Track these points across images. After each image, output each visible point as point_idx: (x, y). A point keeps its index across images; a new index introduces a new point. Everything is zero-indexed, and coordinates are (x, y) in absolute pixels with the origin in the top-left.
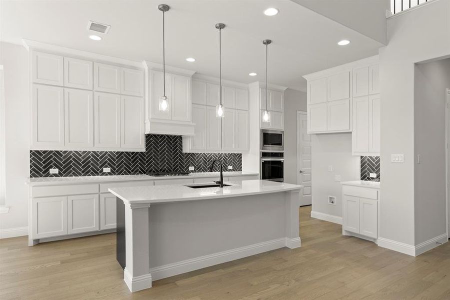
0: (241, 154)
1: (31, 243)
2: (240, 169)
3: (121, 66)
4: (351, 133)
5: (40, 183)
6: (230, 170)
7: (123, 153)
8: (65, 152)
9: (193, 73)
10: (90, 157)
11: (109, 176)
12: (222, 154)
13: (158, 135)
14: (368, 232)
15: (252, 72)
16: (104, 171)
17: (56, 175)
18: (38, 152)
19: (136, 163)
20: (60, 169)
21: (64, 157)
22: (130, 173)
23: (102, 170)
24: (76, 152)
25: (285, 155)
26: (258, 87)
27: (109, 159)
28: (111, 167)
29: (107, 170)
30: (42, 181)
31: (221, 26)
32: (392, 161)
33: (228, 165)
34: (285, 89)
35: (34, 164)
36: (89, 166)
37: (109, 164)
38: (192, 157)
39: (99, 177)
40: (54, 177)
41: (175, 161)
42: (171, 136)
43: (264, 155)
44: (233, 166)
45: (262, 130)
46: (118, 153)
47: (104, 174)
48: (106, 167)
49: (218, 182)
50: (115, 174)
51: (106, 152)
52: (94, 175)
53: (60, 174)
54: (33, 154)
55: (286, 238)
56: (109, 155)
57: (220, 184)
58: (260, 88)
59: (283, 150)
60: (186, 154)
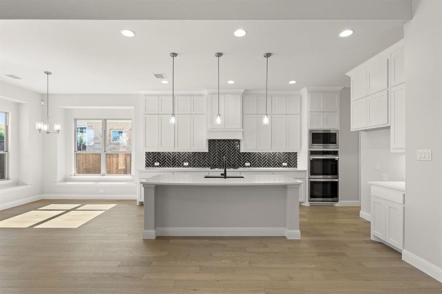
0: (297, 153)
1: (138, 204)
2: (296, 166)
3: (191, 95)
4: (389, 127)
5: (150, 170)
6: (284, 166)
7: (196, 153)
8: (163, 153)
9: (242, 91)
10: (176, 156)
11: (187, 168)
12: (276, 153)
13: (221, 140)
14: (394, 242)
15: (291, 81)
16: (184, 165)
17: (158, 166)
18: (149, 153)
19: (205, 160)
20: (160, 163)
21: (163, 156)
22: (201, 166)
23: (183, 164)
24: (168, 152)
25: (339, 153)
26: (307, 92)
27: (187, 157)
28: (189, 162)
29: (186, 164)
30: (151, 169)
31: (219, 55)
32: (419, 159)
33: (283, 162)
34: (341, 89)
35: (147, 160)
36: (176, 161)
37: (187, 160)
38: (249, 155)
39: (181, 168)
40: (157, 168)
41: (233, 158)
42: (231, 140)
43: (312, 153)
44: (288, 163)
45: (310, 131)
46: (193, 153)
47: (184, 166)
48: (186, 162)
49: (222, 174)
50: (191, 166)
51: (186, 153)
52: (168, 167)
53: (160, 166)
54: (147, 154)
55: (286, 229)
56: (187, 154)
57: (224, 176)
58: (308, 92)
59: (338, 148)
60: (243, 153)
